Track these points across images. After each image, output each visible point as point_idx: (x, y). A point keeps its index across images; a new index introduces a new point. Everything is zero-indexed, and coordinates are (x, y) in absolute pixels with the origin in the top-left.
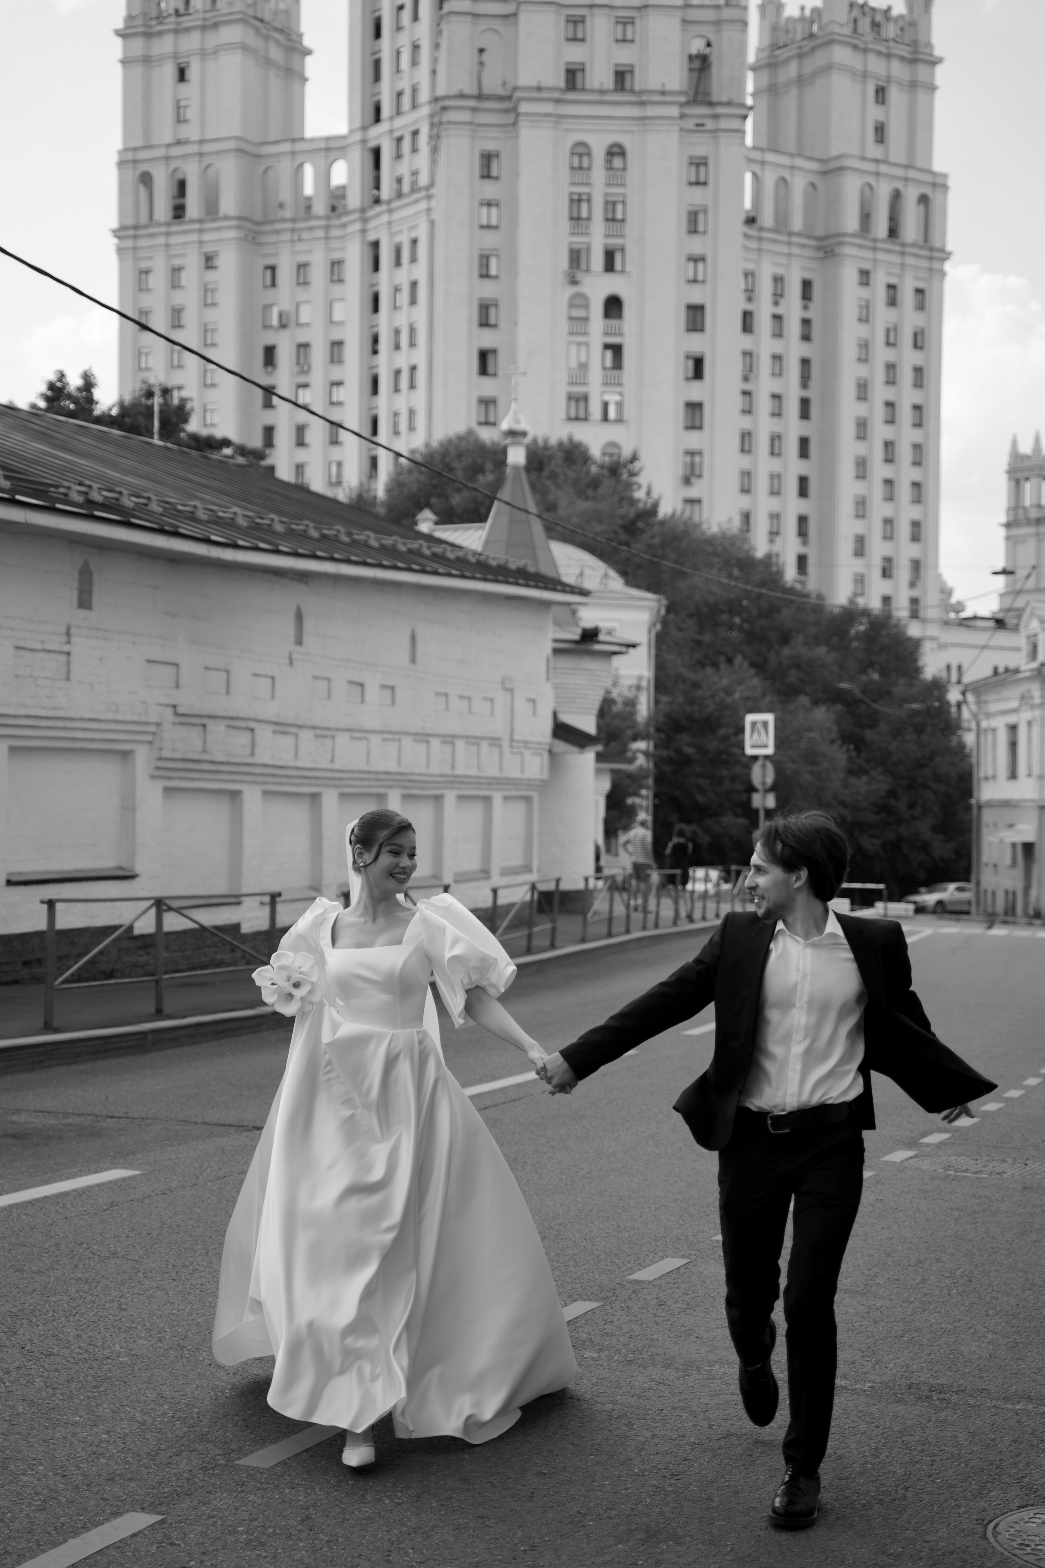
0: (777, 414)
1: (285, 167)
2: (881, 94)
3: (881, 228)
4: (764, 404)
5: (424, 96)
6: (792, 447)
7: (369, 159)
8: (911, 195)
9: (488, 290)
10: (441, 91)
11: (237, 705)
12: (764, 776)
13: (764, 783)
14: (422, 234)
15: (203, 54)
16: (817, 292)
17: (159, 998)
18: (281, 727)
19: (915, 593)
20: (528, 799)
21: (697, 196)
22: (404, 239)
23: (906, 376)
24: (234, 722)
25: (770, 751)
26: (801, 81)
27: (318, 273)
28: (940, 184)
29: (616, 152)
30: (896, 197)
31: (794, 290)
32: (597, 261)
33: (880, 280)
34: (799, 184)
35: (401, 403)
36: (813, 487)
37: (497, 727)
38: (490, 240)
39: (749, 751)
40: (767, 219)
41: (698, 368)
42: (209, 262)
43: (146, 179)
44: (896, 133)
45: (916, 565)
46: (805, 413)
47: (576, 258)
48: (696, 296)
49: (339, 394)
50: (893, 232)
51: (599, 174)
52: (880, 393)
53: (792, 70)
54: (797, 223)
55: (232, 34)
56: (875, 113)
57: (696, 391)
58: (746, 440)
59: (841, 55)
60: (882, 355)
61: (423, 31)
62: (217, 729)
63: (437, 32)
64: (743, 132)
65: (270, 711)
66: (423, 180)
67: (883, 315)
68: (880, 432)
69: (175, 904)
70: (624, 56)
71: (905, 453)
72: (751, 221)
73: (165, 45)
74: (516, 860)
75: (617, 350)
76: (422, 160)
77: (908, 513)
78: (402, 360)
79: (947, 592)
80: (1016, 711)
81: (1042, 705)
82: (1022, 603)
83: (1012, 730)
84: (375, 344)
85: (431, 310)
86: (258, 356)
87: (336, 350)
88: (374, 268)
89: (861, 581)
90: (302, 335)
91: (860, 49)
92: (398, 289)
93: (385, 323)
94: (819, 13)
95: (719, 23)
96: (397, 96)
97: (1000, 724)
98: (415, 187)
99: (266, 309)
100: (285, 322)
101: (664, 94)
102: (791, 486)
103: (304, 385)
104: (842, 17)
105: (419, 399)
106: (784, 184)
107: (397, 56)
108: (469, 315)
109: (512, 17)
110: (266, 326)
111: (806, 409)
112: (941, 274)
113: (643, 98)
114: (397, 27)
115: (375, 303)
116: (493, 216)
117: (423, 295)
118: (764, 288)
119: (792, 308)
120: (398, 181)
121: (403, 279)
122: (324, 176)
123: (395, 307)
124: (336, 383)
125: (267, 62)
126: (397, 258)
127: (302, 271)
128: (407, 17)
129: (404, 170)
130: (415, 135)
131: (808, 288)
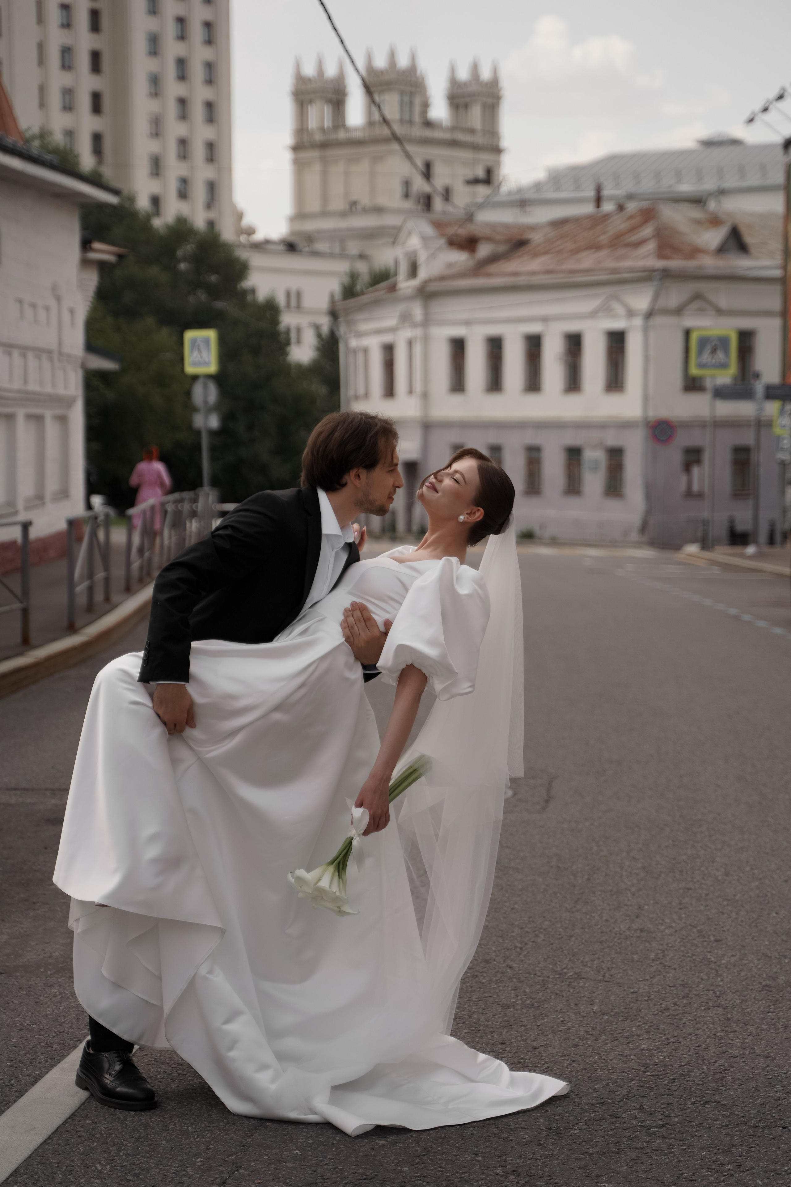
0: (67, 25)
4: (54, 14)
6: (84, 61)
12: (206, 395)
13: (206, 402)
19: (212, 215)
25: (212, 368)
36: (107, 103)
39: (190, 369)
45: (212, 187)
46: (95, 26)
58: (41, 53)
68: (173, 48)
77: (202, 133)
79: (239, 216)
80: (393, 330)
81: (426, 323)
82: (310, 226)
83: (389, 350)
89: (158, 202)
97: (374, 343)
102: (84, 102)
111: (95, 21)
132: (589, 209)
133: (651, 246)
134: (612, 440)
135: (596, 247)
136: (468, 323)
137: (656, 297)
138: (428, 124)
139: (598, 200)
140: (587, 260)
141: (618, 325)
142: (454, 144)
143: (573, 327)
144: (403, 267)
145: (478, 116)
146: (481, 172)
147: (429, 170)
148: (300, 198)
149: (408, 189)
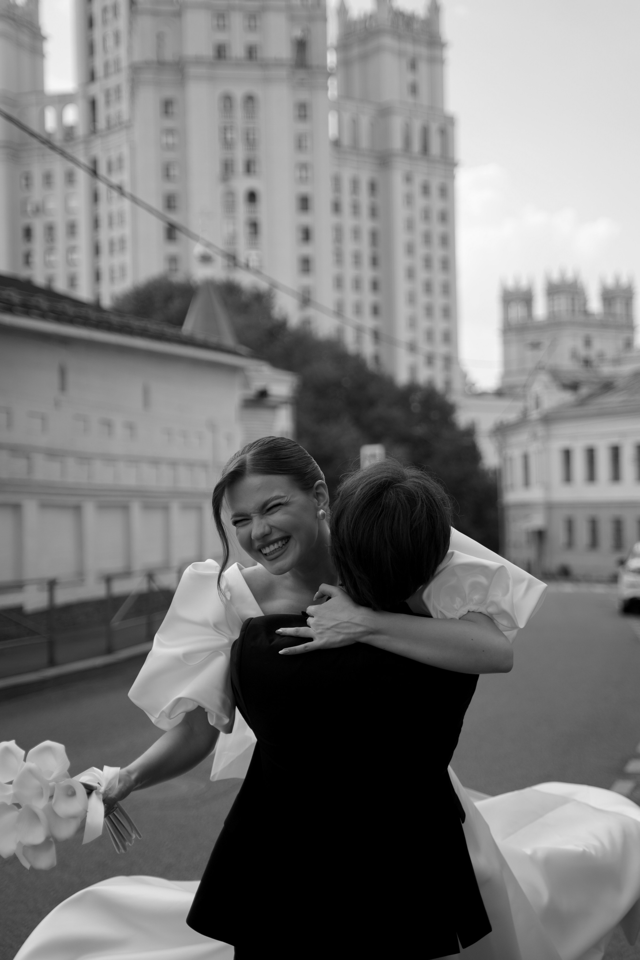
0: (357, 264)
1: (33, 111)
2: (413, 66)
3: (416, 146)
4: (348, 259)
5: (124, 64)
6: (366, 285)
7: (89, 106)
8: (434, 128)
9: (170, 187)
10: (137, 57)
11: (17, 437)
14: (125, 151)
16: (379, 187)
18: (52, 454)
19: (448, 375)
21: (302, 127)
22: (114, 155)
23: (436, 240)
24: (15, 450)
26: (364, 57)
27: (59, 178)
28: (450, 121)
29: (250, 99)
30: (425, 132)
31: (364, 188)
32: (240, 167)
33: (418, 180)
34: (365, 122)
35: (116, 261)
36: (381, 310)
37: (207, 455)
38: (170, 156)
40: (346, 141)
41: (306, 235)
44: (423, 90)
45: (447, 359)
46: (374, 264)
47: (227, 167)
48: (304, 189)
49: (74, 256)
50: (425, 149)
51: (239, 113)
52: (420, 251)
53: (356, 51)
54: (365, 143)
56: (409, 77)
57: (306, 250)
58: (339, 283)
59: (388, 41)
60: (420, 226)
61: (122, 23)
63: (131, 23)
64: (327, 89)
65: (43, 441)
66: (125, 117)
67: (419, 202)
68: (421, 275)
70: (253, 38)
71: (437, 288)
72: (337, 144)
75: (254, 226)
76: (124, 107)
77: (440, 325)
78: (116, 233)
79: (464, 376)
80: (527, 444)
81: (546, 438)
82: (513, 380)
83: (526, 458)
84: (96, 224)
85: (134, 200)
86: (20, 234)
87: (72, 229)
88: (94, 172)
89: (413, 370)
90: (50, 219)
91: (399, 37)
92: (111, 186)
93: (103, 209)
94: (371, 17)
95: (311, 19)
96: (106, 65)
97: (516, 453)
98: (120, 123)
99: (24, 203)
100: (39, 210)
101: (278, 64)
102: (367, 310)
103: (50, 250)
104: (385, 19)
105: (127, 258)
106: (355, 122)
107: (104, 40)
108: (157, 203)
109: (178, 14)
110: (24, 212)
111: (375, 261)
112: (451, 177)
113: (265, 65)
114: (105, 22)
115: (95, 197)
116: (170, 140)
117: (128, 189)
118: (346, 186)
119: (364, 199)
120: (108, 121)
121: (115, 179)
122: (60, 117)
123: (110, 200)
124: (72, 250)
125: (19, 45)
126: (110, 169)
127: (48, 179)
128: (110, 15)
129: (113, 111)
130: (118, 90)
131: (373, 187)
136: (572, 438)
138: (585, 313)
142: (603, 326)
144: (531, 403)
145: (619, 308)
146: (620, 343)
147: (588, 343)
148: (507, 362)
149: (574, 355)
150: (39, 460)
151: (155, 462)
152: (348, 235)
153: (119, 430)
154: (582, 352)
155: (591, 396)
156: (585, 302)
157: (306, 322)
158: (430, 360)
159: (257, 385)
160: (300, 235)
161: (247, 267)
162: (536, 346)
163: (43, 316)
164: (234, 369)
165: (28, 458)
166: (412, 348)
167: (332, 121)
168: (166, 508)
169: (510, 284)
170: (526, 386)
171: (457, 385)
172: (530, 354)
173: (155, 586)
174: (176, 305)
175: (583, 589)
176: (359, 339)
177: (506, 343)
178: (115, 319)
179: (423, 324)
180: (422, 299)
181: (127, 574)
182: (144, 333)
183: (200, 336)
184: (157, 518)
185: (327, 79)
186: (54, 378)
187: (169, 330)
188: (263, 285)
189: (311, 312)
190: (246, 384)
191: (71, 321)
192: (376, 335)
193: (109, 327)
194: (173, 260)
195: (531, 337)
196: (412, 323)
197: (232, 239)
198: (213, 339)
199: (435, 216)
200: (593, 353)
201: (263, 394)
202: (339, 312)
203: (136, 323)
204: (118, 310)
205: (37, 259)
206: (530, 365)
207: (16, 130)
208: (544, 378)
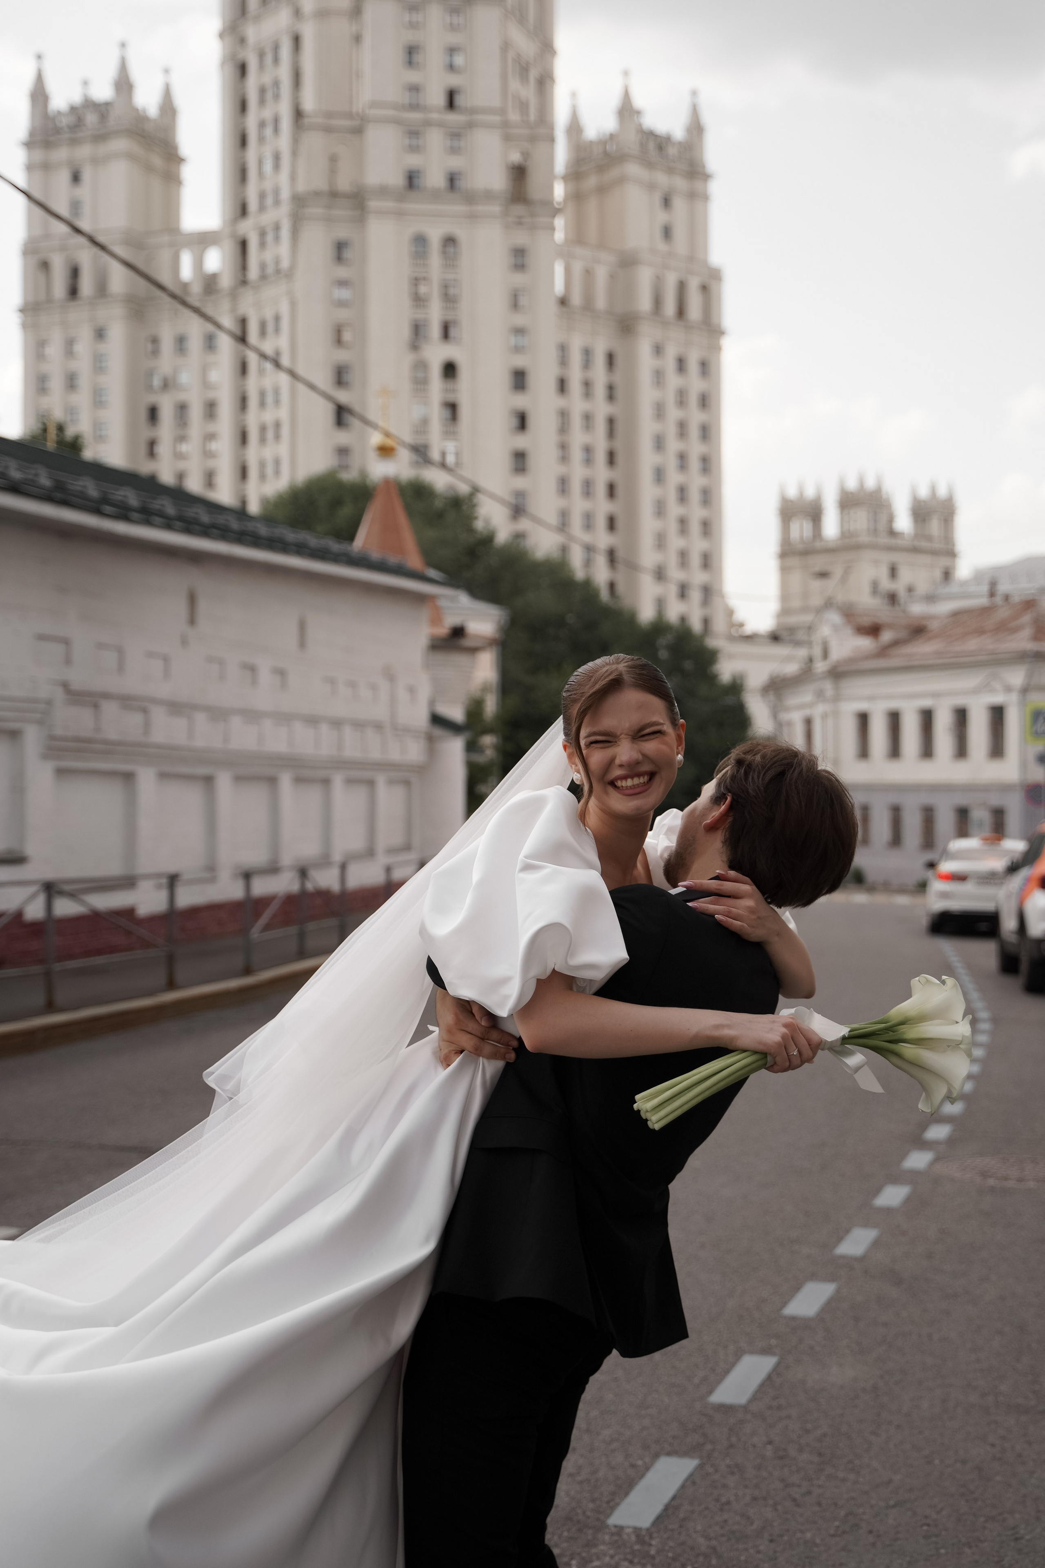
0: (589, 463)
1: (165, 256)
2: (667, 202)
3: (670, 308)
4: (577, 454)
5: (286, 194)
6: (601, 490)
7: (238, 248)
8: (693, 285)
9: (342, 356)
10: (302, 187)
11: (130, 684)
14: (284, 309)
15: (96, 161)
16: (619, 361)
17: (50, 991)
18: (176, 708)
19: (707, 611)
20: (407, 783)
21: (519, 279)
22: (269, 315)
23: (694, 432)
24: (127, 701)
26: (602, 190)
27: (195, 343)
28: (715, 275)
29: (450, 241)
30: (682, 287)
31: (600, 361)
32: (435, 331)
33: (671, 352)
34: (601, 274)
35: (268, 453)
36: (620, 523)
37: (380, 712)
38: (343, 314)
40: (576, 299)
41: (522, 421)
42: (100, 334)
43: (45, 265)
44: (680, 233)
45: (707, 589)
46: (612, 462)
47: (418, 330)
48: (520, 361)
49: (214, 446)
50: (681, 312)
51: (435, 259)
52: (673, 445)
53: (592, 181)
54: (601, 302)
55: (119, 144)
56: (662, 217)
57: (521, 442)
58: (563, 485)
59: (633, 169)
60: (673, 413)
61: (284, 142)
62: (110, 709)
63: (296, 141)
64: (553, 229)
65: (164, 690)
66: (285, 264)
67: (673, 381)
68: (674, 478)
69: (67, 888)
70: (455, 163)
71: (695, 496)
72: (563, 302)
73: (61, 154)
74: (398, 839)
75: (452, 408)
76: (284, 249)
77: (698, 545)
78: (268, 417)
79: (730, 613)
80: (810, 705)
81: (837, 699)
82: (793, 620)
83: (808, 722)
84: (243, 402)
85: (292, 374)
86: (143, 414)
87: (211, 409)
88: (242, 339)
89: (660, 603)
90: (182, 396)
91: (649, 165)
92: (263, 356)
93: (252, 384)
94: (612, 136)
95: (533, 139)
96: (262, 196)
97: (796, 717)
98: (278, 271)
99: (150, 374)
100: (167, 385)
101: (489, 196)
102: (601, 523)
103: (182, 438)
104: (631, 140)
105: (283, 449)
106: (588, 273)
107: (260, 162)
108: (323, 378)
109: (358, 131)
110: (150, 388)
111: (611, 459)
112: (718, 349)
113: (470, 198)
114: (261, 139)
115: (243, 368)
116: (344, 294)
117: (285, 361)
118: (576, 358)
119: (600, 375)
120: (263, 266)
121: (268, 347)
122: (199, 263)
123: (261, 372)
124: (211, 437)
125: (149, 168)
126: (263, 332)
127: (181, 342)
128: (269, 131)
129: (268, 256)
130: (277, 228)
131: (611, 359)
132: (984, 601)
133: (1027, 632)
134: (995, 800)
135: (981, 632)
136: (871, 698)
137: (1030, 675)
138: (892, 533)
139: (992, 594)
140: (972, 644)
141: (998, 699)
142: (915, 550)
143: (960, 701)
144: (817, 651)
145: (935, 527)
146: (938, 574)
147: (893, 572)
148: (785, 597)
149: (875, 587)
150: (159, 715)
151: (313, 721)
152: (576, 422)
153: (265, 676)
154: (886, 584)
155: (895, 643)
156: (891, 519)
157: (519, 536)
158: (683, 592)
159: (451, 621)
160: (515, 422)
161: (443, 465)
162: (823, 575)
163: (168, 525)
164: (420, 599)
165: (145, 711)
166: (660, 574)
167: (559, 270)
168: (326, 782)
169: (792, 493)
170: (810, 628)
171: (719, 625)
172: (816, 585)
173: (309, 886)
174: (346, 511)
175: (880, 899)
176: (588, 563)
177: (784, 570)
178: (263, 530)
179: (675, 543)
180: (674, 510)
181: (273, 869)
182: (300, 550)
183: (375, 555)
184: (313, 796)
185: (554, 216)
186: (182, 607)
187: (335, 546)
188: (463, 489)
189: (524, 525)
190: (436, 620)
191: (206, 531)
192: (612, 556)
193: (255, 541)
194: (343, 451)
195: (818, 563)
196: (661, 542)
197: (424, 424)
198: (393, 559)
199: (693, 400)
200: (899, 586)
201: (458, 632)
202: (563, 525)
203: (291, 536)
204: (267, 518)
205: (164, 449)
206: (816, 601)
207: (142, 282)
208: (834, 617)
